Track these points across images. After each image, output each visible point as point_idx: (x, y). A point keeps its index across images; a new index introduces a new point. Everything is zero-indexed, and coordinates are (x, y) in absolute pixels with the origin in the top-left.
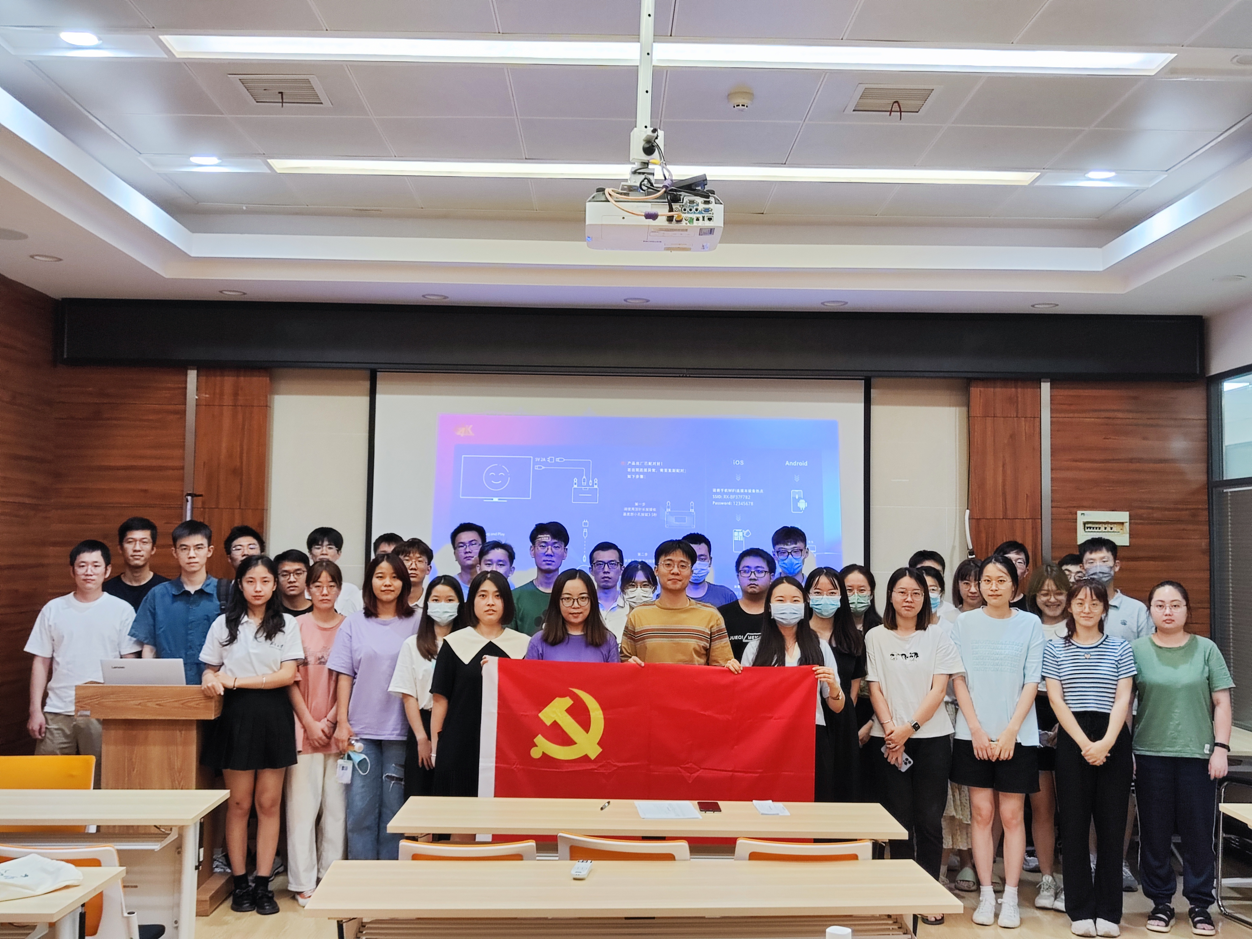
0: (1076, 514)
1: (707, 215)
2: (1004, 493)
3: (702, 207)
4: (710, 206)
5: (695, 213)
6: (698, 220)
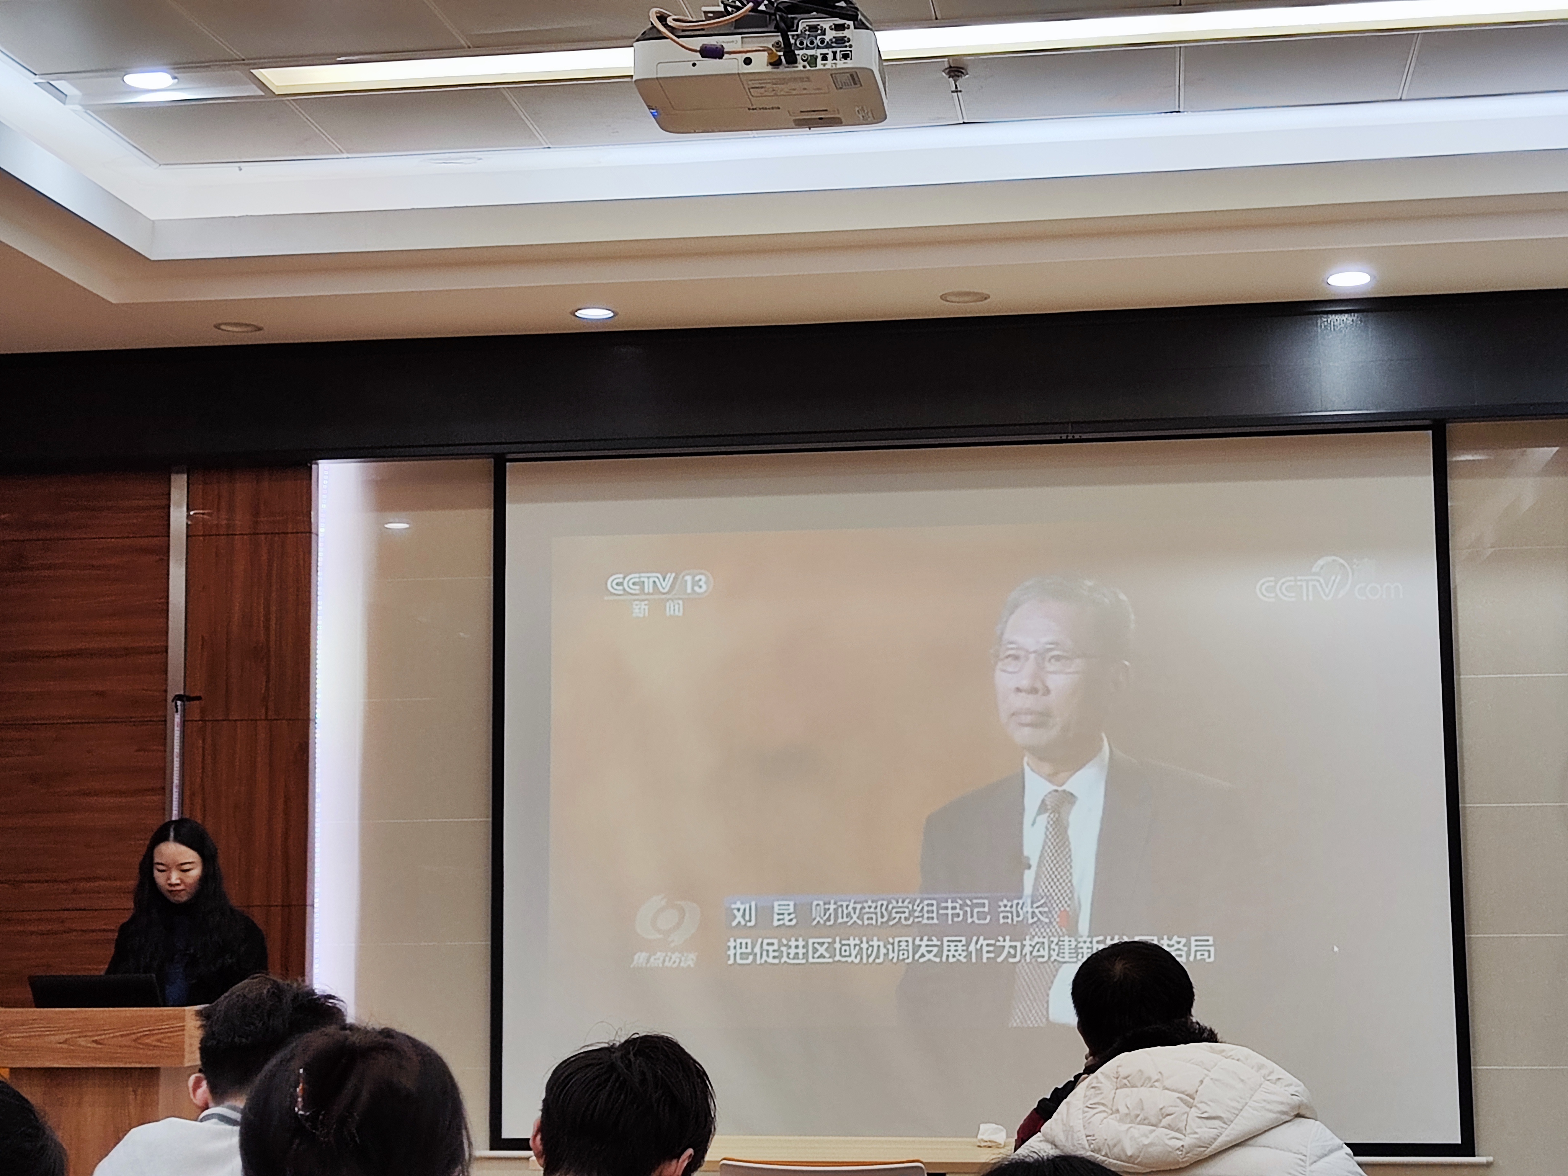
1: (840, 50)
3: (830, 35)
4: (846, 33)
5: (818, 47)
6: (825, 58)
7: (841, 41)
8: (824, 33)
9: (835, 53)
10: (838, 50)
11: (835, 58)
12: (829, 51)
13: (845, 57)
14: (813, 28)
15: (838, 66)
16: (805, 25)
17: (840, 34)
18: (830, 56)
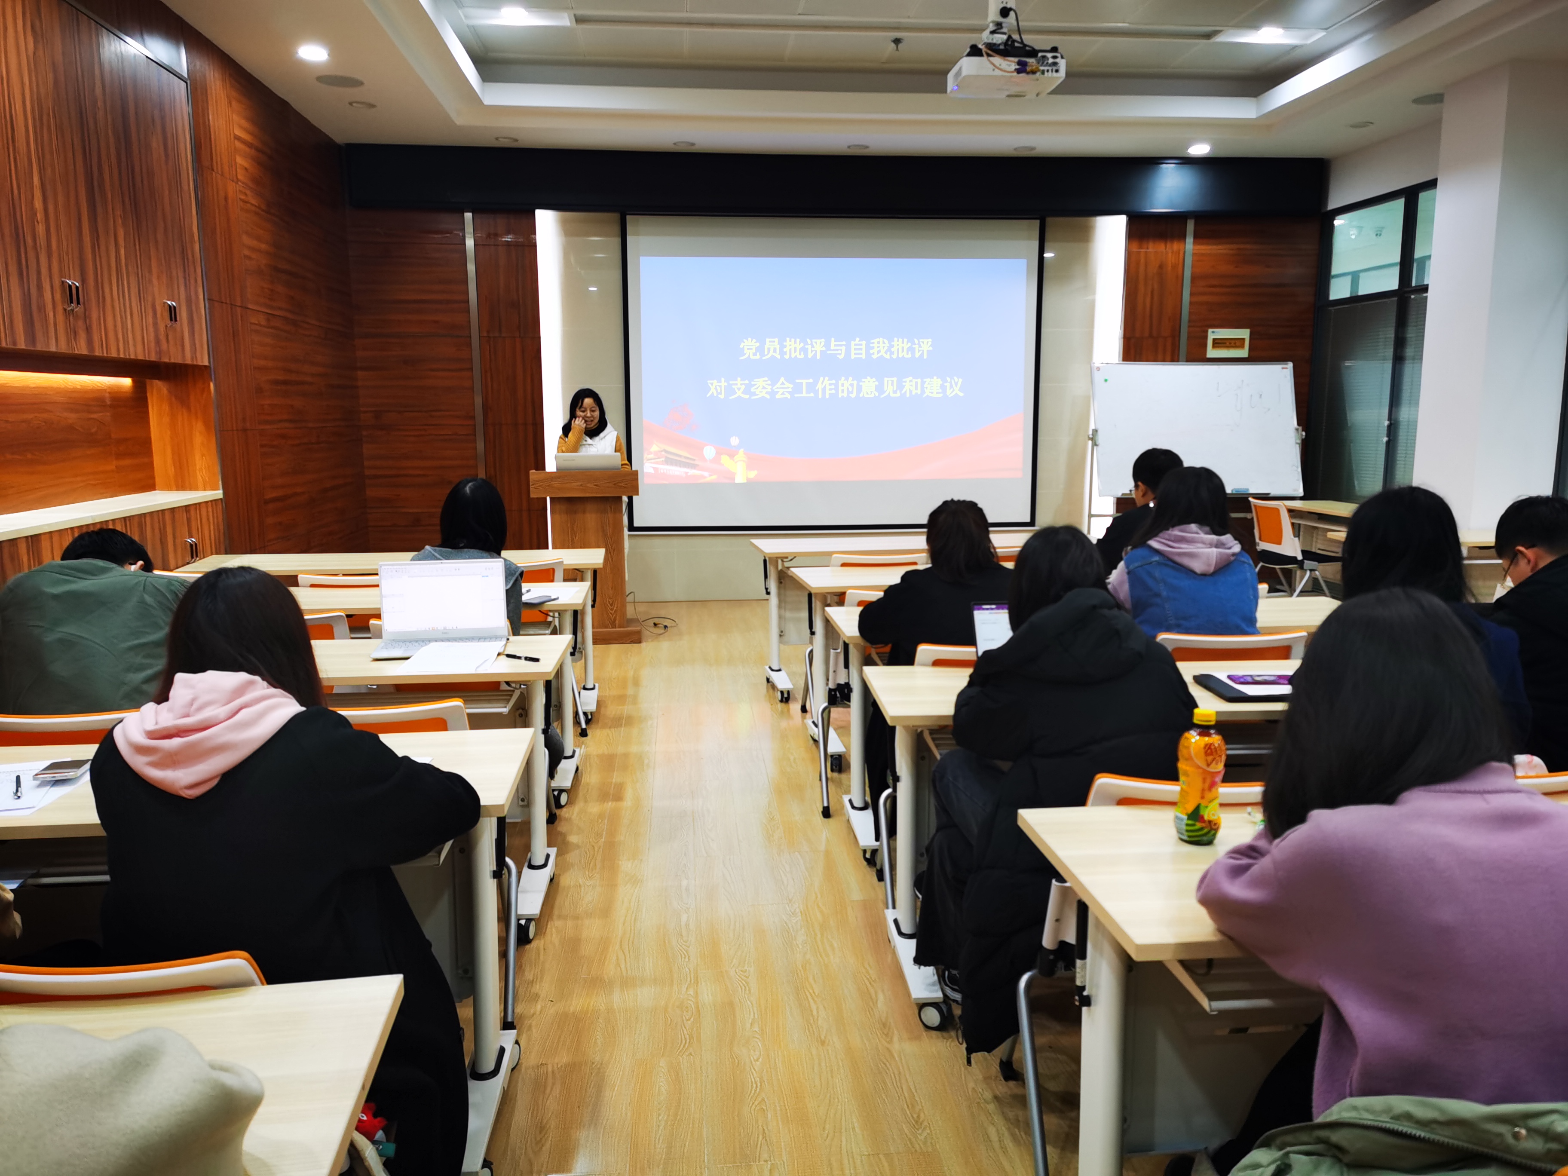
0: (1207, 332)
1: (1054, 68)
2: (1151, 316)
5: (1046, 66)
6: (1048, 71)
8: (1048, 59)
9: (1052, 69)
11: (1052, 72)
13: (1057, 71)
14: (1043, 57)
15: (1053, 76)
16: (1040, 55)
17: (1055, 60)
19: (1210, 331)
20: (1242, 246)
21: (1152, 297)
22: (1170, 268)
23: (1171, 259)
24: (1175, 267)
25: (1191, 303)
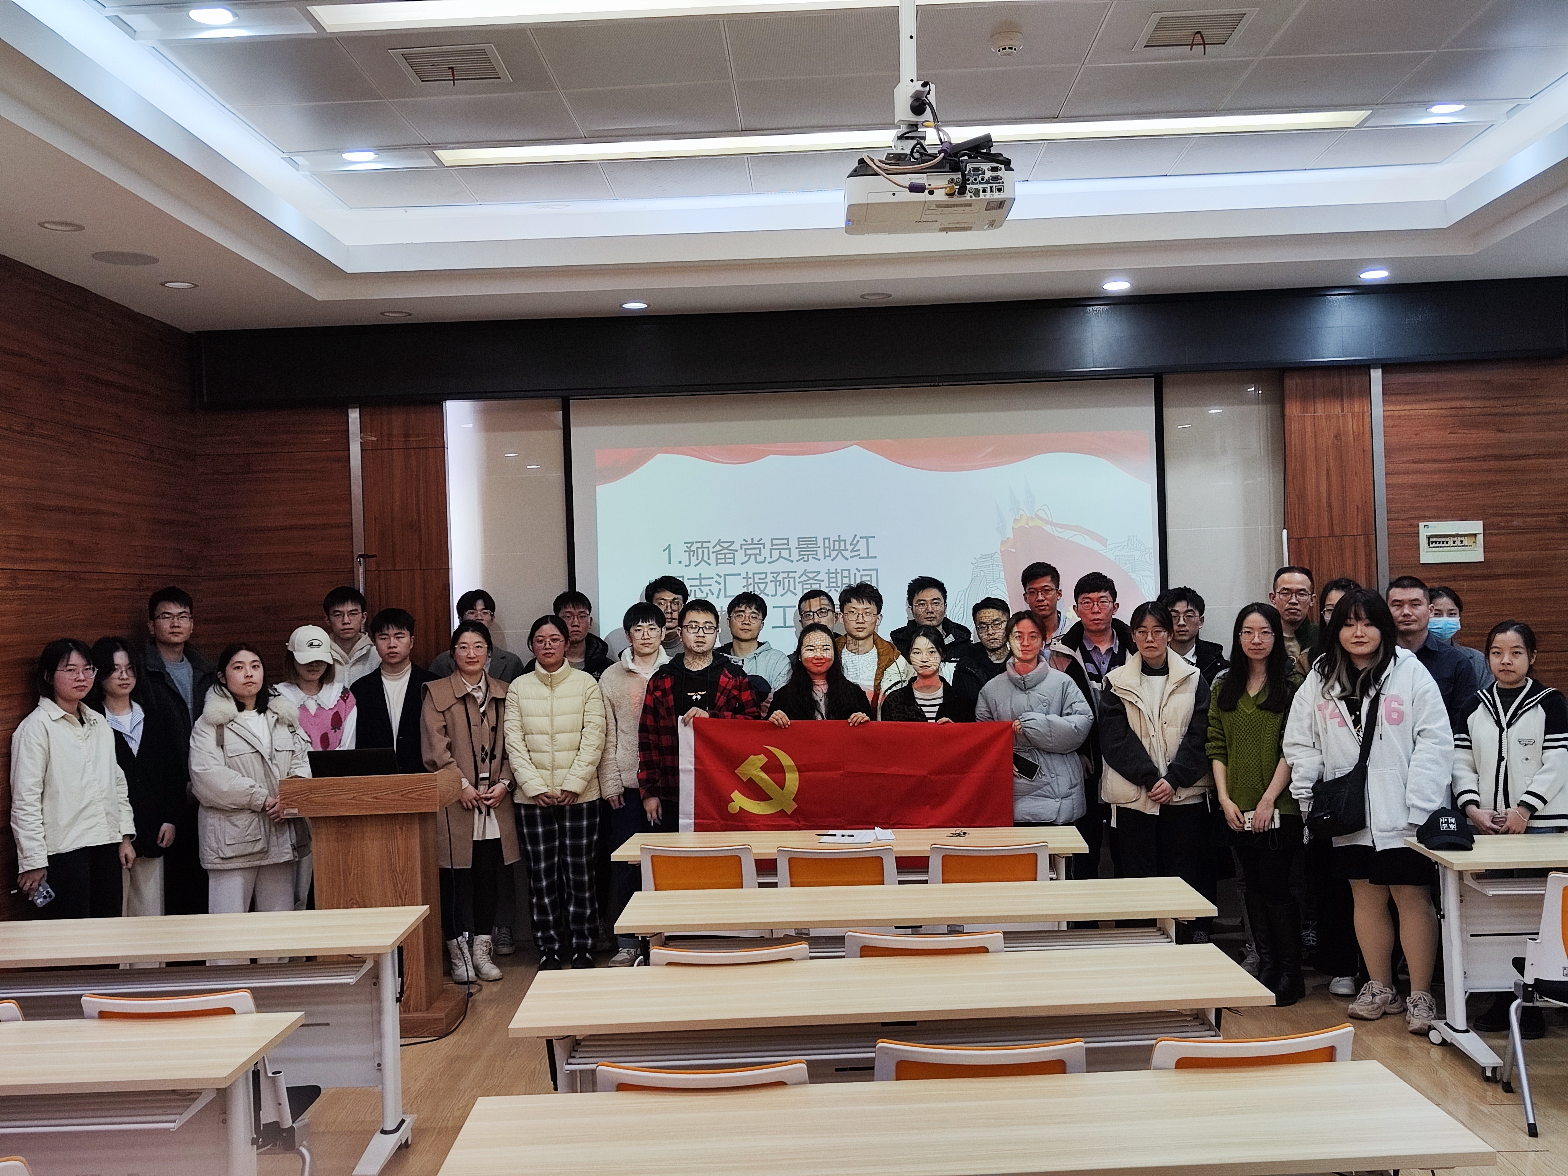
0: (1418, 526)
2: (1330, 506)
3: (988, 175)
4: (999, 173)
5: (980, 183)
6: (984, 191)
7: (996, 179)
8: (984, 173)
9: (991, 187)
10: (994, 185)
11: (992, 191)
12: (988, 186)
13: (999, 190)
14: (976, 170)
15: (995, 197)
16: (970, 167)
17: (995, 174)
18: (989, 190)
19: (1422, 525)
20: (1458, 404)
21: (1328, 479)
22: (1351, 438)
23: (1351, 426)
24: (1359, 436)
25: (1388, 486)
